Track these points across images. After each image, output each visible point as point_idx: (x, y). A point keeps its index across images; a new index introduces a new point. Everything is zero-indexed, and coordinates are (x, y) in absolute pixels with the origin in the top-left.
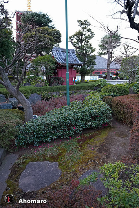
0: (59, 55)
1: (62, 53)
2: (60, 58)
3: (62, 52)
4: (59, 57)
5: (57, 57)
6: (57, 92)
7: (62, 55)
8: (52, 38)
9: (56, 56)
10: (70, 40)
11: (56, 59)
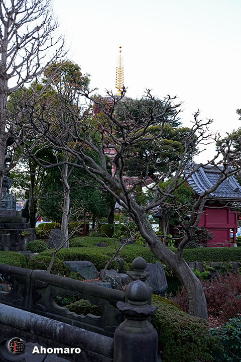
0: (198, 178)
1: (205, 175)
2: (203, 185)
3: (205, 172)
4: (200, 184)
5: (195, 184)
6: (197, 262)
7: (207, 179)
8: (179, 145)
9: (193, 180)
10: (219, 148)
11: (194, 188)
